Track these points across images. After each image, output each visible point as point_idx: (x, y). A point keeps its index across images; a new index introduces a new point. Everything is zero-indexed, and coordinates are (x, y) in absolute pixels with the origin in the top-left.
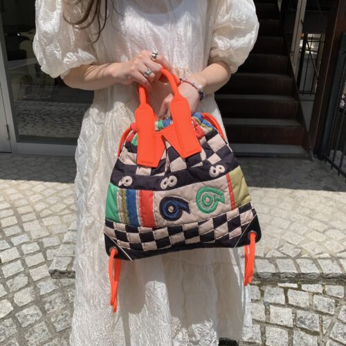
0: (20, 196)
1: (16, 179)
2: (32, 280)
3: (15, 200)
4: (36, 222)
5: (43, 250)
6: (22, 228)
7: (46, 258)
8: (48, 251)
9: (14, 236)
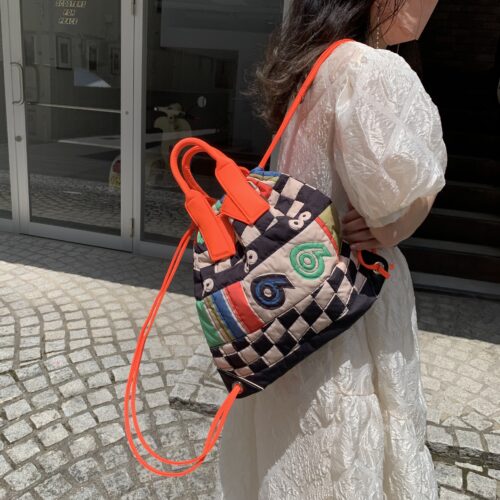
1: (136, 285)
2: (148, 406)
5: (163, 373)
7: (165, 382)
8: (169, 376)
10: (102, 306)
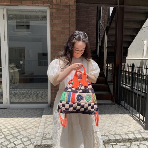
0: (15, 123)
3: (14, 125)
4: (24, 131)
6: (20, 133)
8: (31, 140)
9: (17, 136)
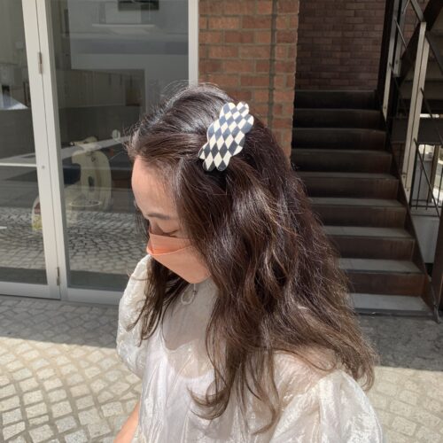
0: (73, 368)
1: (67, 343)
3: (68, 375)
4: (94, 410)
6: (77, 419)
9: (68, 433)
10: (34, 375)
